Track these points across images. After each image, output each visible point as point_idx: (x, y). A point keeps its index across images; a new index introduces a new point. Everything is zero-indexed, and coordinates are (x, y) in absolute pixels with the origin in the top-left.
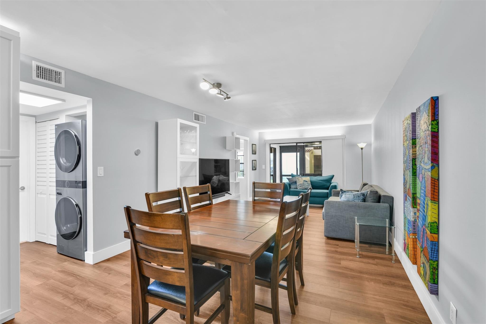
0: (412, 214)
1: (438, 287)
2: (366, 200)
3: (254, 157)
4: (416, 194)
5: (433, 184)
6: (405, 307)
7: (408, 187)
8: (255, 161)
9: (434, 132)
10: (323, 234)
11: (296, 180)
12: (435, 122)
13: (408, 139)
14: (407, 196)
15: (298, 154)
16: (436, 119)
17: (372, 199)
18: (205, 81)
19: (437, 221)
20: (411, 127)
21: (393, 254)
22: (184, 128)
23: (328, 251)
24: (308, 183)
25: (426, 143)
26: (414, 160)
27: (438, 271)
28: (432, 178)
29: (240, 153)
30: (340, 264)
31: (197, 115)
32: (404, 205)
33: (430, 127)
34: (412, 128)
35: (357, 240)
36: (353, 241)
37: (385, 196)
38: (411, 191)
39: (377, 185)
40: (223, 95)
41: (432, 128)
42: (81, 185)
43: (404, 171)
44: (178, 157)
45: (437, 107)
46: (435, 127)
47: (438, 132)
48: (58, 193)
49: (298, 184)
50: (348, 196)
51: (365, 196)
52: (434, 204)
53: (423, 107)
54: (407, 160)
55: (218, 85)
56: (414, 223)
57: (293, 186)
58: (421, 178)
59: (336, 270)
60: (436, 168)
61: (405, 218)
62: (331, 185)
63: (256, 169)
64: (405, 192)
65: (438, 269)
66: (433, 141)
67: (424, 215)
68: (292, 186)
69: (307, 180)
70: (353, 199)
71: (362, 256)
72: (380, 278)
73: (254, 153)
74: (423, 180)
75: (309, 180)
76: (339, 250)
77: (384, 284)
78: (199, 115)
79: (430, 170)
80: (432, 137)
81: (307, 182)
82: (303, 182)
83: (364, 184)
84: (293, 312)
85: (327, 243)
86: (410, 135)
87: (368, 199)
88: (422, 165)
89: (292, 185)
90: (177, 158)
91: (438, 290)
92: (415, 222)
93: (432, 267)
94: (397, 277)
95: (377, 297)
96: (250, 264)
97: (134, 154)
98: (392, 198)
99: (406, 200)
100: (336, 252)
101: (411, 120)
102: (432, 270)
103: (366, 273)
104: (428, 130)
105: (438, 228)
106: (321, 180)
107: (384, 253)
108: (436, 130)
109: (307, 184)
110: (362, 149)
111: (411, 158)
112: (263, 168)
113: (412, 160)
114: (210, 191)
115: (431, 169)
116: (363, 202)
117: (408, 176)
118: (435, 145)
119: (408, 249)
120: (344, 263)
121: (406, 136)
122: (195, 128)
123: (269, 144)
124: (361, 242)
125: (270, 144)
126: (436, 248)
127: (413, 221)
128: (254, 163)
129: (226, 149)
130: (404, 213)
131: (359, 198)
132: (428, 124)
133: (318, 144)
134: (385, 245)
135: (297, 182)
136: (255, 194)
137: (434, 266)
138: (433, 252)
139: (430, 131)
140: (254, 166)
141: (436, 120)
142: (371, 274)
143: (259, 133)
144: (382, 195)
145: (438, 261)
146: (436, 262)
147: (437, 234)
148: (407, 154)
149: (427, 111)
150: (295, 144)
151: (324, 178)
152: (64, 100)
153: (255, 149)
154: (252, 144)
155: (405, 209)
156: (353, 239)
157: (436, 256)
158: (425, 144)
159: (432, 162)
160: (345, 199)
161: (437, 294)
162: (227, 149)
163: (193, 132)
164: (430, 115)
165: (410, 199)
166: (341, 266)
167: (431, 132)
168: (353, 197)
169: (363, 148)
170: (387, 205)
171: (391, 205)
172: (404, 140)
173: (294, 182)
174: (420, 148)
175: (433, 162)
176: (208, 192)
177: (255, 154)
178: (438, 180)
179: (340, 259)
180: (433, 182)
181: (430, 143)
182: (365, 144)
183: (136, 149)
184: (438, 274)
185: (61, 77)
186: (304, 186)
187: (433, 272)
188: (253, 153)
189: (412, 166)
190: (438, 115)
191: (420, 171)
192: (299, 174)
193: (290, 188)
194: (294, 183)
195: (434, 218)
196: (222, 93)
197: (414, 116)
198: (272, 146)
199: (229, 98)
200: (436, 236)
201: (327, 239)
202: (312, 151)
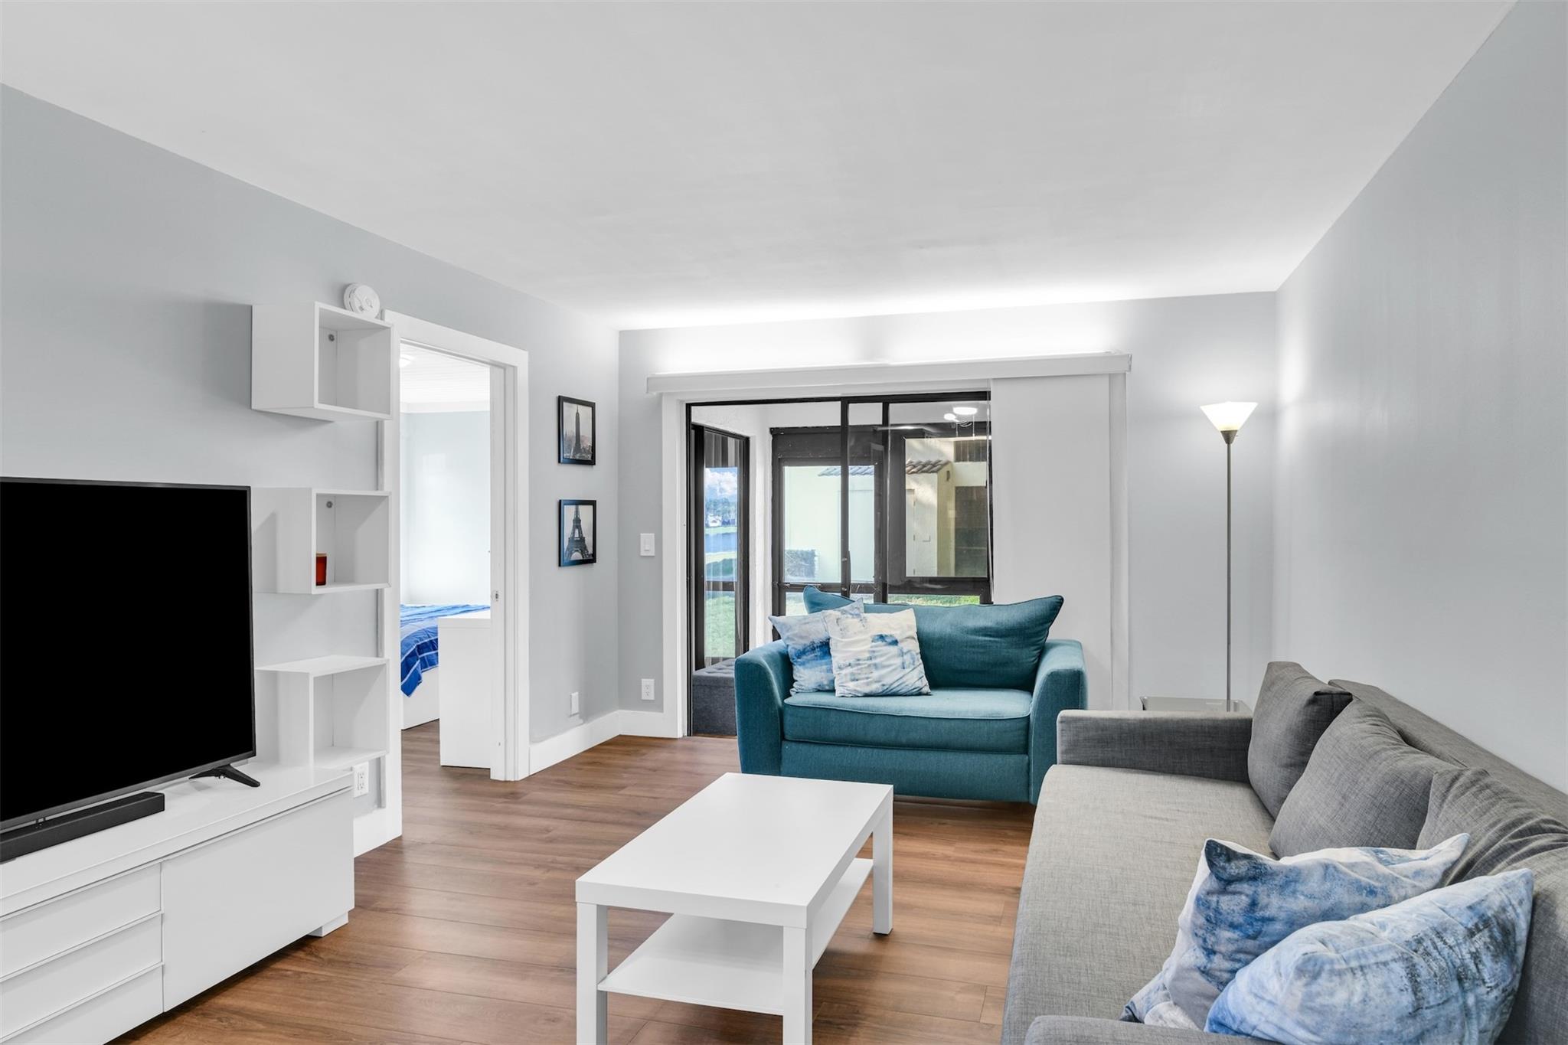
3: (575, 482)
24: (902, 654)
49: (838, 656)
50: (1348, 1005)
51: (1521, 952)
57: (806, 676)
62: (1044, 667)
63: (594, 554)
68: (801, 668)
69: (900, 632)
73: (578, 457)
75: (909, 627)
81: (895, 643)
82: (868, 646)
83: (1317, 694)
106: (985, 631)
109: (898, 661)
110: (1228, 436)
112: (643, 553)
123: (681, 402)
125: (688, 404)
128: (577, 521)
129: (249, 403)
131: (1471, 1000)
135: (832, 647)
140: (571, 540)
143: (622, 335)
151: (1008, 618)
153: (586, 432)
154: (561, 400)
162: (258, 408)
169: (1236, 431)
173: (813, 643)
177: (591, 462)
182: (1250, 407)
186: (876, 674)
188: (566, 456)
193: (788, 682)
194: (813, 649)
198: (700, 416)
202: (950, 470)
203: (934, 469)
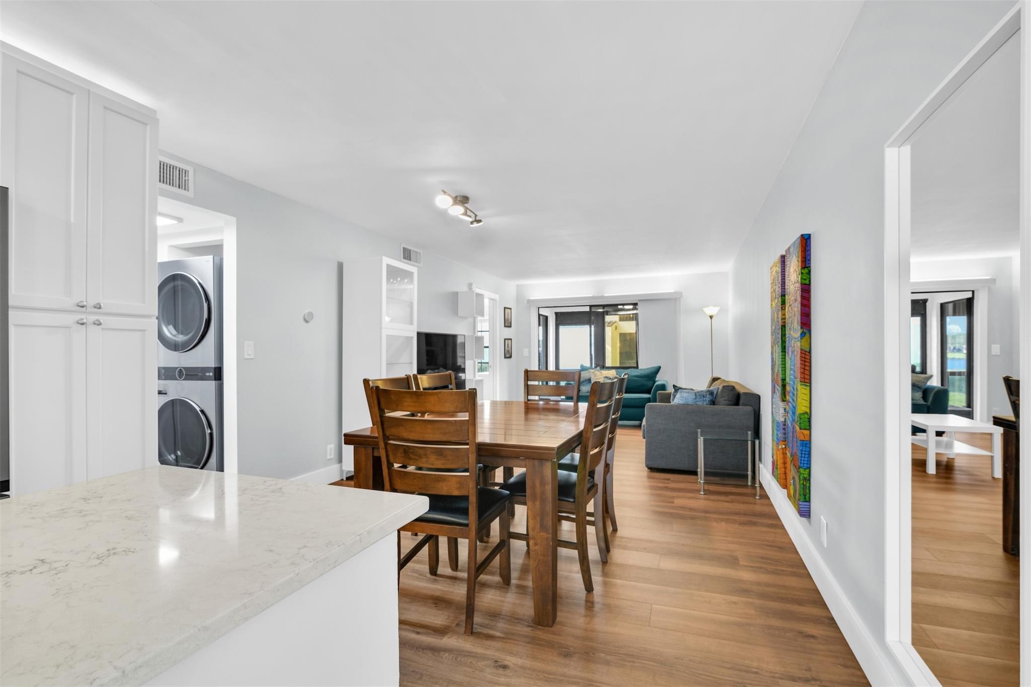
0: (782, 411)
1: (810, 506)
2: (716, 402)
3: (508, 333)
4: (785, 380)
5: (803, 359)
6: (769, 548)
7: (776, 371)
8: (510, 341)
9: (805, 284)
10: (645, 465)
11: (590, 376)
12: (806, 270)
13: (777, 296)
14: (776, 386)
15: (593, 326)
16: (807, 266)
17: (725, 400)
18: (445, 192)
19: (808, 411)
20: (780, 277)
21: (757, 485)
22: (393, 273)
23: (651, 488)
25: (796, 300)
26: (783, 327)
27: (810, 483)
28: (801, 350)
29: (483, 325)
30: (673, 503)
31: (408, 249)
32: (772, 402)
33: (800, 276)
34: (781, 279)
35: (701, 469)
36: (695, 473)
37: (746, 394)
38: (781, 376)
39: (739, 382)
40: (470, 216)
41: (802, 278)
42: (211, 374)
43: (772, 347)
44: (383, 327)
45: (808, 249)
46: (805, 278)
47: (809, 285)
48: (160, 393)
50: (686, 396)
51: (715, 396)
52: (804, 387)
53: (792, 248)
54: (775, 328)
55: (463, 200)
56: (785, 425)
58: (790, 353)
59: (666, 510)
60: (808, 335)
61: (773, 421)
62: (655, 384)
63: (511, 355)
64: (773, 381)
65: (809, 480)
66: (803, 297)
67: (793, 407)
69: (611, 377)
70: (695, 400)
71: (707, 492)
72: (736, 518)
73: (508, 325)
74: (793, 355)
75: (614, 375)
76: (672, 485)
77: (741, 524)
78: (410, 251)
79: (800, 338)
80: (802, 291)
82: (603, 379)
83: (714, 378)
84: (605, 562)
85: (649, 477)
86: (778, 290)
87: (721, 400)
88: (792, 333)
89: (583, 385)
90: (381, 328)
91: (810, 511)
92: (785, 423)
93: (801, 478)
94: (762, 515)
95: (729, 539)
96: (555, 460)
97: (302, 320)
98: (759, 397)
99: (774, 392)
100: (666, 488)
101: (780, 267)
102: (802, 482)
103: (714, 513)
104: (798, 282)
105: (810, 421)
106: (637, 376)
107: (746, 486)
108: (807, 282)
110: (711, 317)
111: (780, 326)
112: (525, 355)
113: (782, 328)
114: (452, 383)
115: (801, 336)
116: (711, 405)
117: (777, 354)
118: (805, 302)
119: (777, 468)
120: (678, 502)
121: (774, 291)
122: (409, 274)
123: (535, 307)
124: (706, 474)
125: (539, 308)
126: (807, 449)
127: (782, 422)
128: (508, 345)
129: (457, 315)
130: (772, 414)
131: (705, 399)
132: (798, 273)
133: (629, 310)
134: (747, 476)
135: (592, 380)
136: (528, 390)
137: (805, 476)
138: (803, 456)
139: (800, 282)
140: (507, 350)
141: (807, 268)
142: (722, 513)
143: (518, 286)
144: (743, 392)
145: (809, 468)
146: (808, 470)
147: (808, 430)
148: (776, 320)
149: (797, 254)
150: (587, 309)
151: (643, 372)
152: (180, 220)
153: (510, 317)
154: (505, 308)
155: (774, 406)
156: (694, 469)
157: (807, 461)
158: (795, 302)
159: (802, 328)
160: (681, 401)
161: (808, 516)
162: (459, 315)
163: (406, 280)
164: (800, 260)
165: (779, 388)
166: (674, 505)
167: (801, 284)
168: (694, 397)
169: (713, 316)
170: (749, 409)
171: (757, 409)
172: (773, 298)
173: (586, 379)
174: (790, 309)
175: (804, 327)
176: (449, 385)
177: (510, 327)
178: (810, 352)
179: (673, 497)
180: (803, 356)
181: (800, 301)
182: (717, 308)
183: (307, 311)
184: (810, 487)
185: (188, 180)
187: (804, 485)
188: (506, 325)
189: (782, 337)
190: (810, 260)
191: (789, 343)
192: (593, 367)
194: (586, 381)
195: (804, 408)
196: (469, 213)
197: (783, 259)
198: (543, 312)
199: (479, 221)
200: (807, 432)
201: (651, 471)
202: (617, 325)
203: (610, 325)
